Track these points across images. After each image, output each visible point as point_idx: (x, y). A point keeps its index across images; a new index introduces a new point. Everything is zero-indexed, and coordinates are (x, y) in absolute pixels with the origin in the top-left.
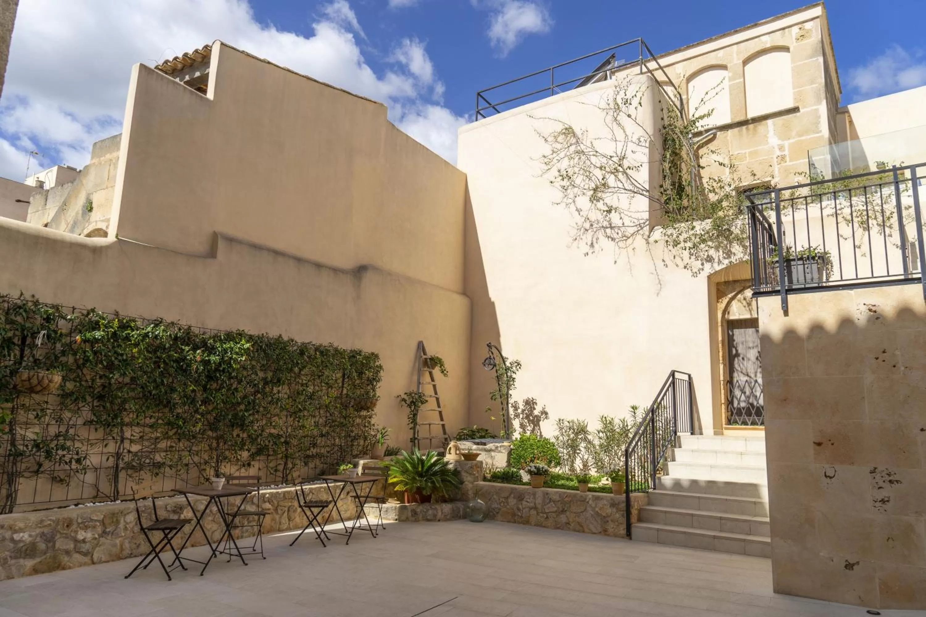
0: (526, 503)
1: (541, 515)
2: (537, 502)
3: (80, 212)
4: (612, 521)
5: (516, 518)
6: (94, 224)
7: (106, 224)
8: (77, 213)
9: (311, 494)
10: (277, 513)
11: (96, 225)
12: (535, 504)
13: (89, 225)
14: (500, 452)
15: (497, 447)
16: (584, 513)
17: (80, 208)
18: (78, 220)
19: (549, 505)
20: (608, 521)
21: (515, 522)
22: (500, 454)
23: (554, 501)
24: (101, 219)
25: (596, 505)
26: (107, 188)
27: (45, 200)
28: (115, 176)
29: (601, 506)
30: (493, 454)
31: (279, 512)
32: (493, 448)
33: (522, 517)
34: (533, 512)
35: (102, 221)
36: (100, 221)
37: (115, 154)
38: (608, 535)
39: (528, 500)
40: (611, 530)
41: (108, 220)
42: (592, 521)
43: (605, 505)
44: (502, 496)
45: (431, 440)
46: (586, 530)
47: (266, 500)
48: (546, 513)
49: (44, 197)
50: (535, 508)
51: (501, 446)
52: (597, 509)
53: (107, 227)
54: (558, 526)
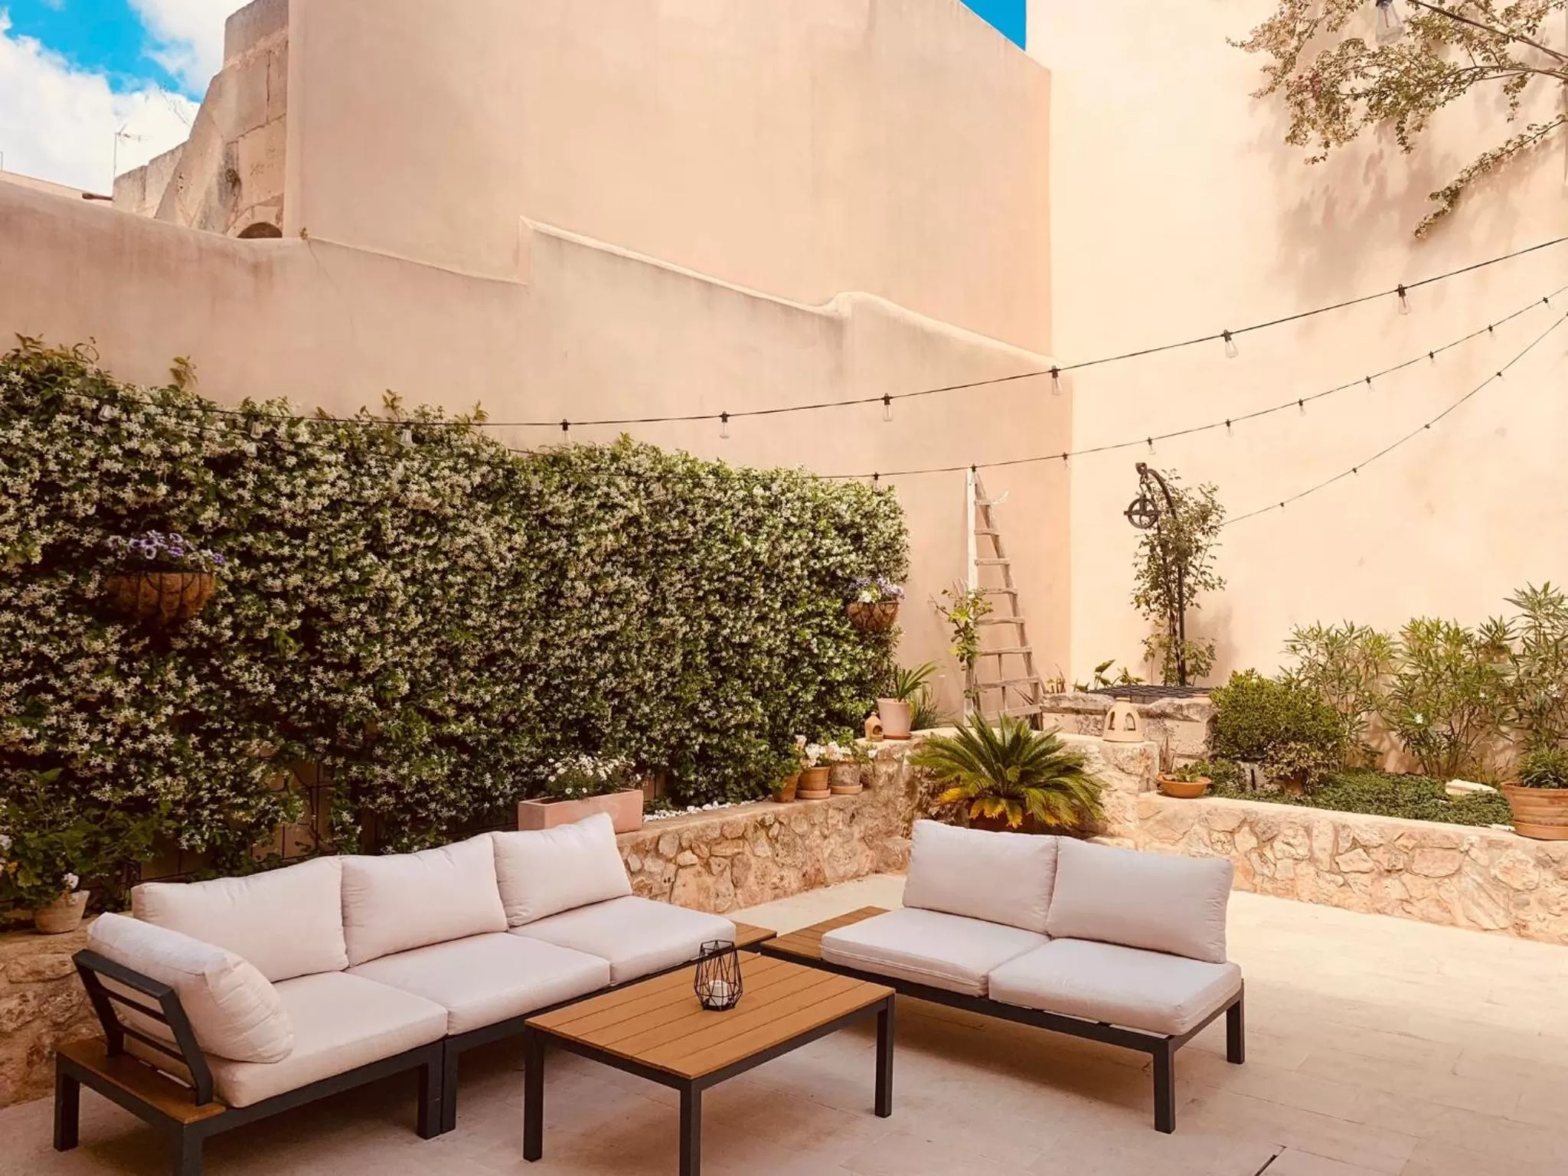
0: (1285, 847)
1: (1328, 877)
2: (1315, 845)
3: (215, 189)
4: (1541, 902)
5: (1258, 880)
6: (248, 214)
7: (275, 210)
8: (208, 193)
9: (777, 824)
10: (710, 872)
11: (253, 216)
12: (1310, 850)
13: (237, 218)
14: (1186, 719)
15: (1181, 707)
16: (1455, 879)
17: (214, 180)
18: (210, 208)
19: (1350, 855)
20: (1528, 904)
21: (1255, 891)
22: (1186, 724)
23: (1365, 848)
24: (263, 199)
25: (1492, 861)
26: (268, 122)
27: (141, 190)
28: (284, 91)
29: (1506, 862)
30: (1168, 723)
31: (715, 869)
32: (1169, 710)
33: (1273, 879)
34: (1305, 868)
35: (266, 204)
36: (259, 204)
37: (277, 37)
38: (1528, 937)
39: (1292, 841)
40: (1534, 926)
41: (279, 201)
42: (1481, 901)
43: (1521, 861)
44: (1220, 827)
45: (1004, 688)
46: (1462, 921)
47: (684, 844)
48: (1341, 873)
49: (138, 183)
50: (1312, 859)
51: (1189, 706)
52: (1494, 872)
53: (279, 218)
54: (1378, 906)
